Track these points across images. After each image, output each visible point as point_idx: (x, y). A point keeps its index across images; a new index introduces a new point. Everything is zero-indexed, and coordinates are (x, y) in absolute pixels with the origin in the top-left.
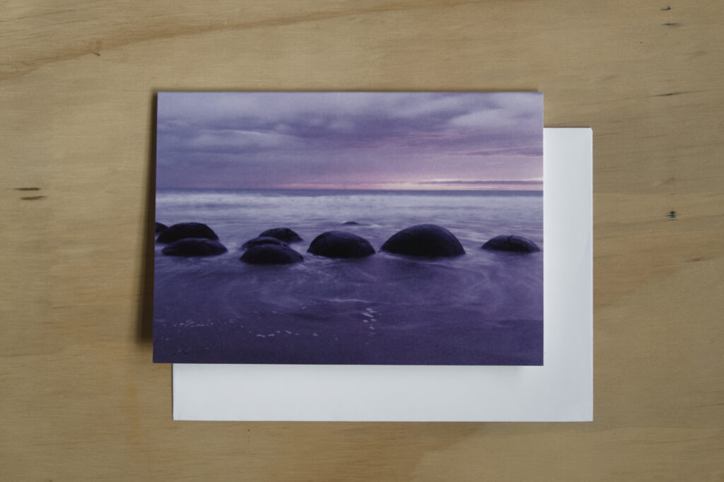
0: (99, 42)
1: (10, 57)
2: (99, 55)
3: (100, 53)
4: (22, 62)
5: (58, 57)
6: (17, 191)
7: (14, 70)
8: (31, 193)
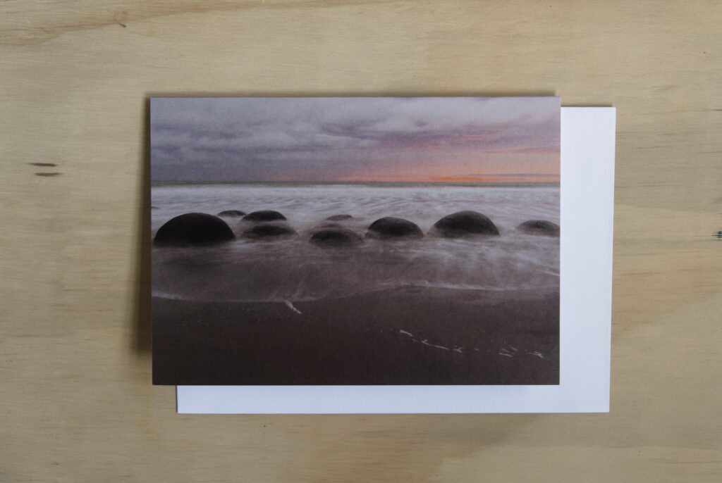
0: (125, 13)
1: (28, 22)
2: (125, 26)
3: (126, 24)
4: (42, 28)
5: (79, 26)
6: (32, 166)
7: (32, 36)
8: (46, 169)
